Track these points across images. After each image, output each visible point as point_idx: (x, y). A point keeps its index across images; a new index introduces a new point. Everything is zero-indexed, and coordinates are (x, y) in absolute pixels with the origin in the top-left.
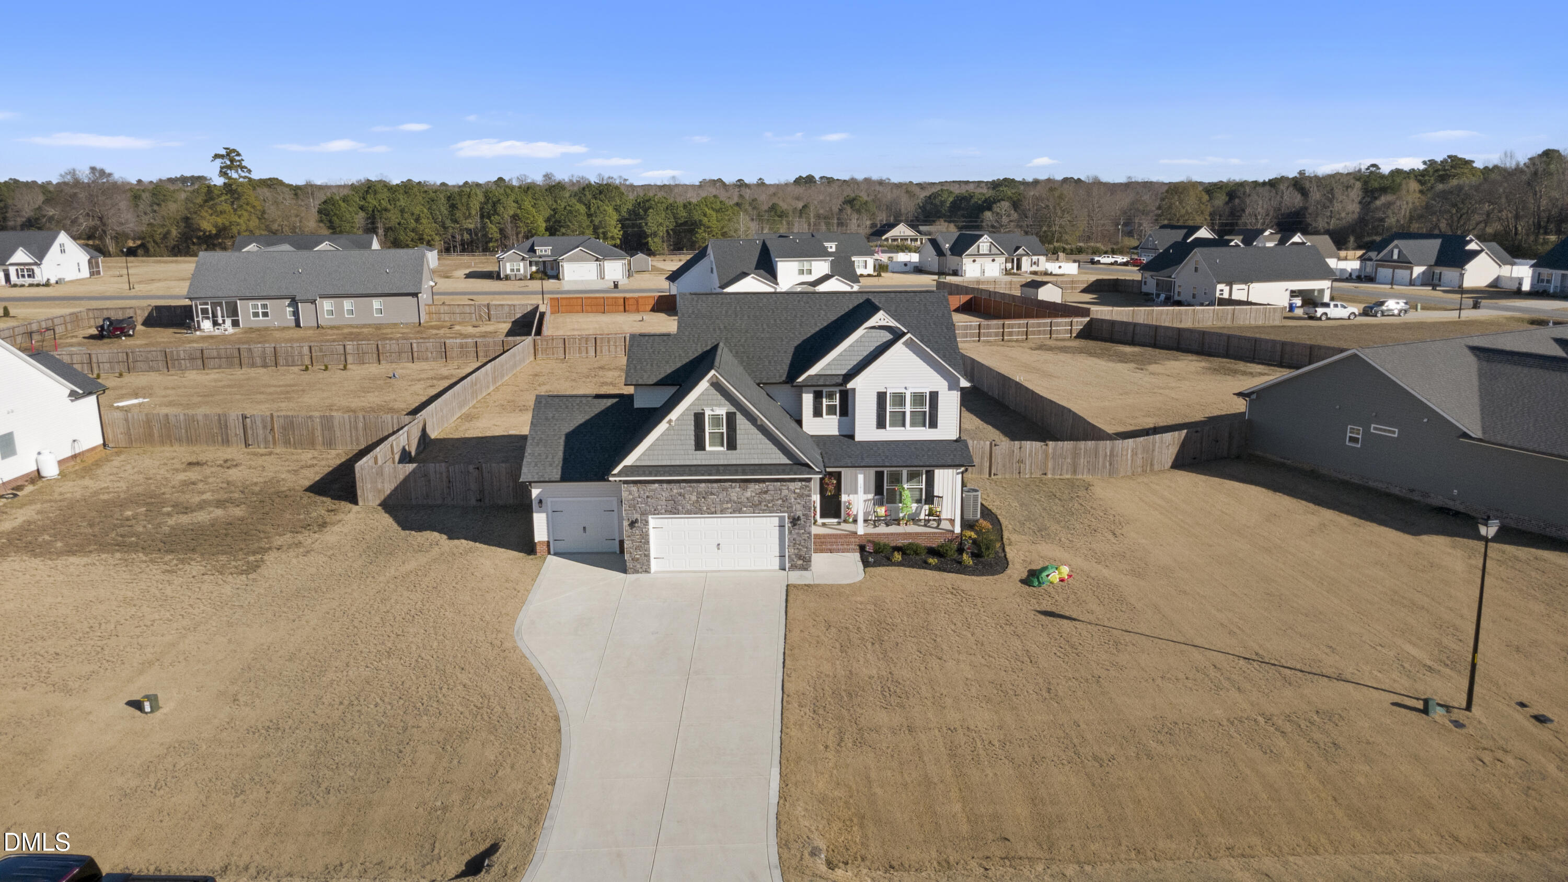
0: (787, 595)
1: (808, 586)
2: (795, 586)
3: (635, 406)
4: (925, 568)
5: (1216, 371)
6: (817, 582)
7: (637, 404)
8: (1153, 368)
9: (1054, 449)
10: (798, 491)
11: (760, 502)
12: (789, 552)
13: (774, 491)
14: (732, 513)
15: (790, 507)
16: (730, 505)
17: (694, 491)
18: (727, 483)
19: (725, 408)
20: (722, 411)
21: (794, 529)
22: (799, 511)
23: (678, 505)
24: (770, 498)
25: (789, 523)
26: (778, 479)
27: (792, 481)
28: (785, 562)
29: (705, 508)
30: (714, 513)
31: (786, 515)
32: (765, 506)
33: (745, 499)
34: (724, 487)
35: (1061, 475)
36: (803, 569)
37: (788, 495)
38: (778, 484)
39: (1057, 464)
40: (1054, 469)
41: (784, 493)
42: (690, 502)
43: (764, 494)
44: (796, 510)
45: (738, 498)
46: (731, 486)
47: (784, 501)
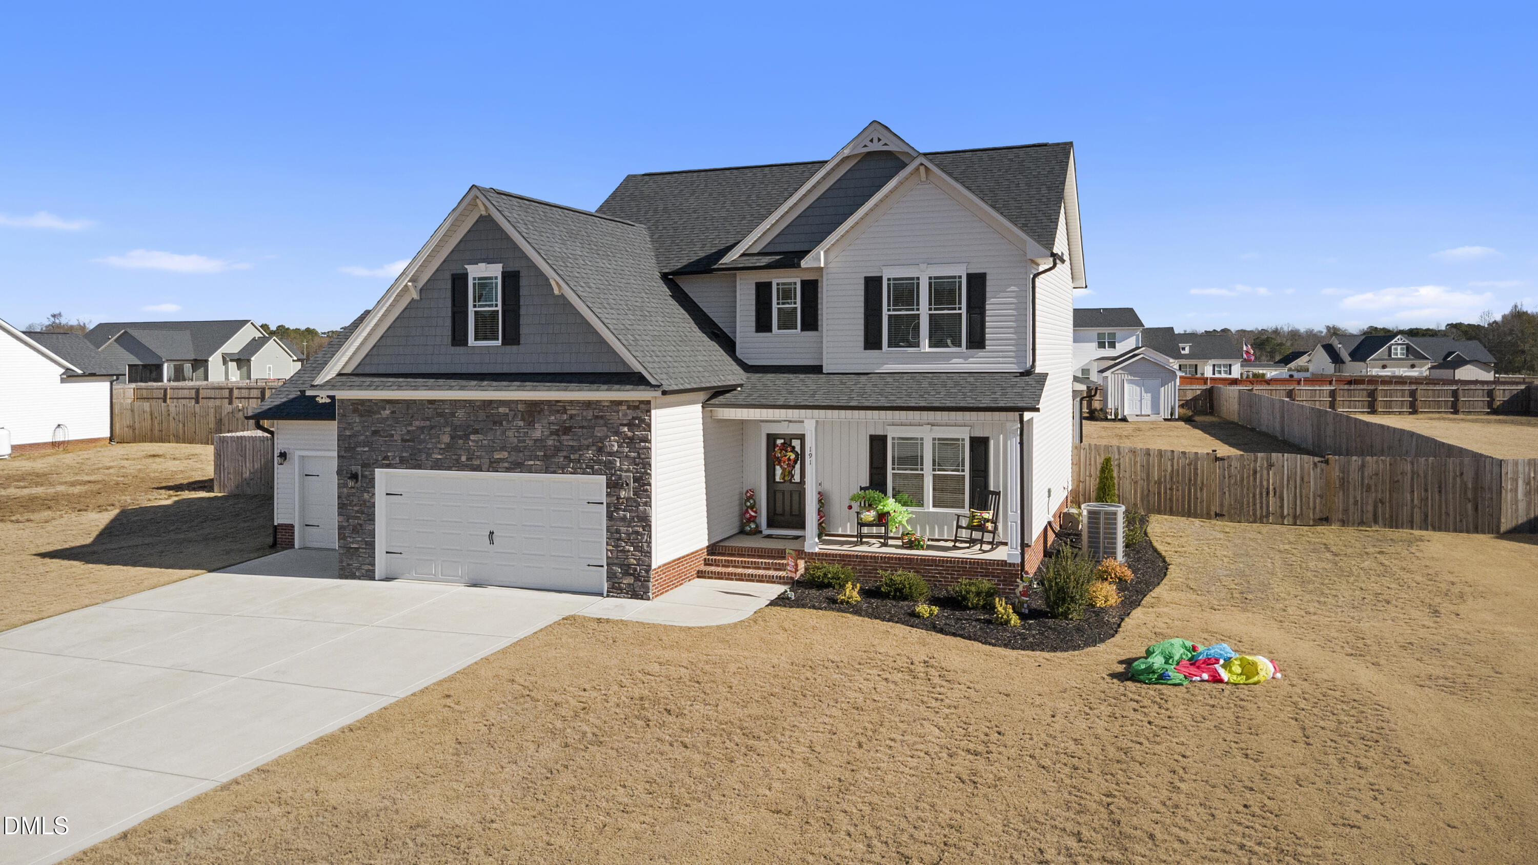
9: (1344, 470)
10: (626, 429)
11: (558, 449)
12: (608, 558)
13: (583, 427)
14: (508, 470)
15: (610, 462)
16: (506, 454)
17: (447, 424)
18: (501, 410)
19: (501, 265)
20: (494, 271)
21: (617, 509)
22: (626, 471)
23: (420, 451)
24: (575, 444)
25: (608, 495)
26: (588, 404)
27: (615, 408)
28: (601, 578)
29: (464, 458)
30: (478, 469)
31: (603, 478)
32: (565, 457)
33: (531, 443)
34: (496, 419)
35: (1362, 523)
36: (635, 595)
37: (607, 437)
38: (589, 414)
39: (1351, 501)
40: (1346, 511)
41: (599, 432)
42: (439, 446)
43: (564, 434)
44: (621, 470)
45: (519, 441)
46: (507, 415)
47: (600, 450)
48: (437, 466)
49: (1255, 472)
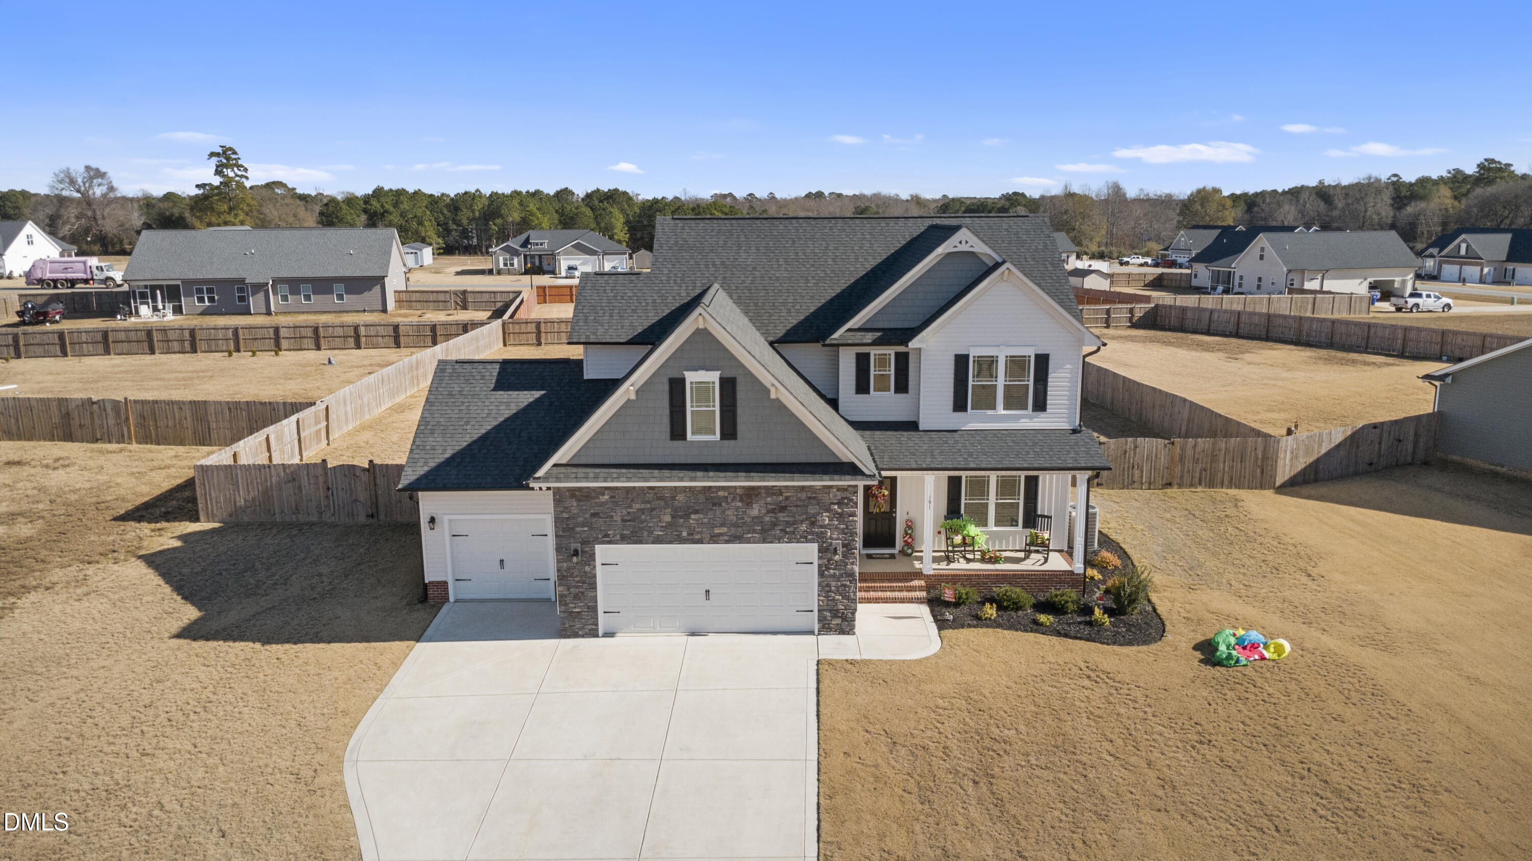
0: (818, 681)
1: (852, 662)
2: (830, 663)
3: (585, 377)
4: (1036, 631)
5: (1328, 360)
6: (865, 657)
7: (589, 374)
8: (1247, 357)
9: (1183, 449)
10: (836, 507)
11: (774, 525)
12: (819, 605)
13: (797, 506)
14: (727, 542)
15: (822, 533)
16: (725, 530)
17: (667, 506)
18: (721, 494)
19: (719, 372)
20: (713, 377)
21: (828, 569)
22: (836, 539)
23: (641, 529)
24: (790, 519)
25: (820, 558)
26: (803, 488)
27: (827, 491)
28: (813, 620)
29: (685, 534)
30: (700, 541)
31: (815, 546)
32: (781, 530)
33: (749, 520)
34: (716, 501)
35: (1192, 485)
36: (842, 632)
37: (818, 514)
38: (803, 496)
39: (1186, 470)
40: (1182, 477)
41: (812, 510)
42: (660, 524)
43: (780, 511)
44: (831, 538)
45: (738, 519)
46: (727, 497)
47: (813, 524)
48: (658, 541)
49: (1125, 452)
